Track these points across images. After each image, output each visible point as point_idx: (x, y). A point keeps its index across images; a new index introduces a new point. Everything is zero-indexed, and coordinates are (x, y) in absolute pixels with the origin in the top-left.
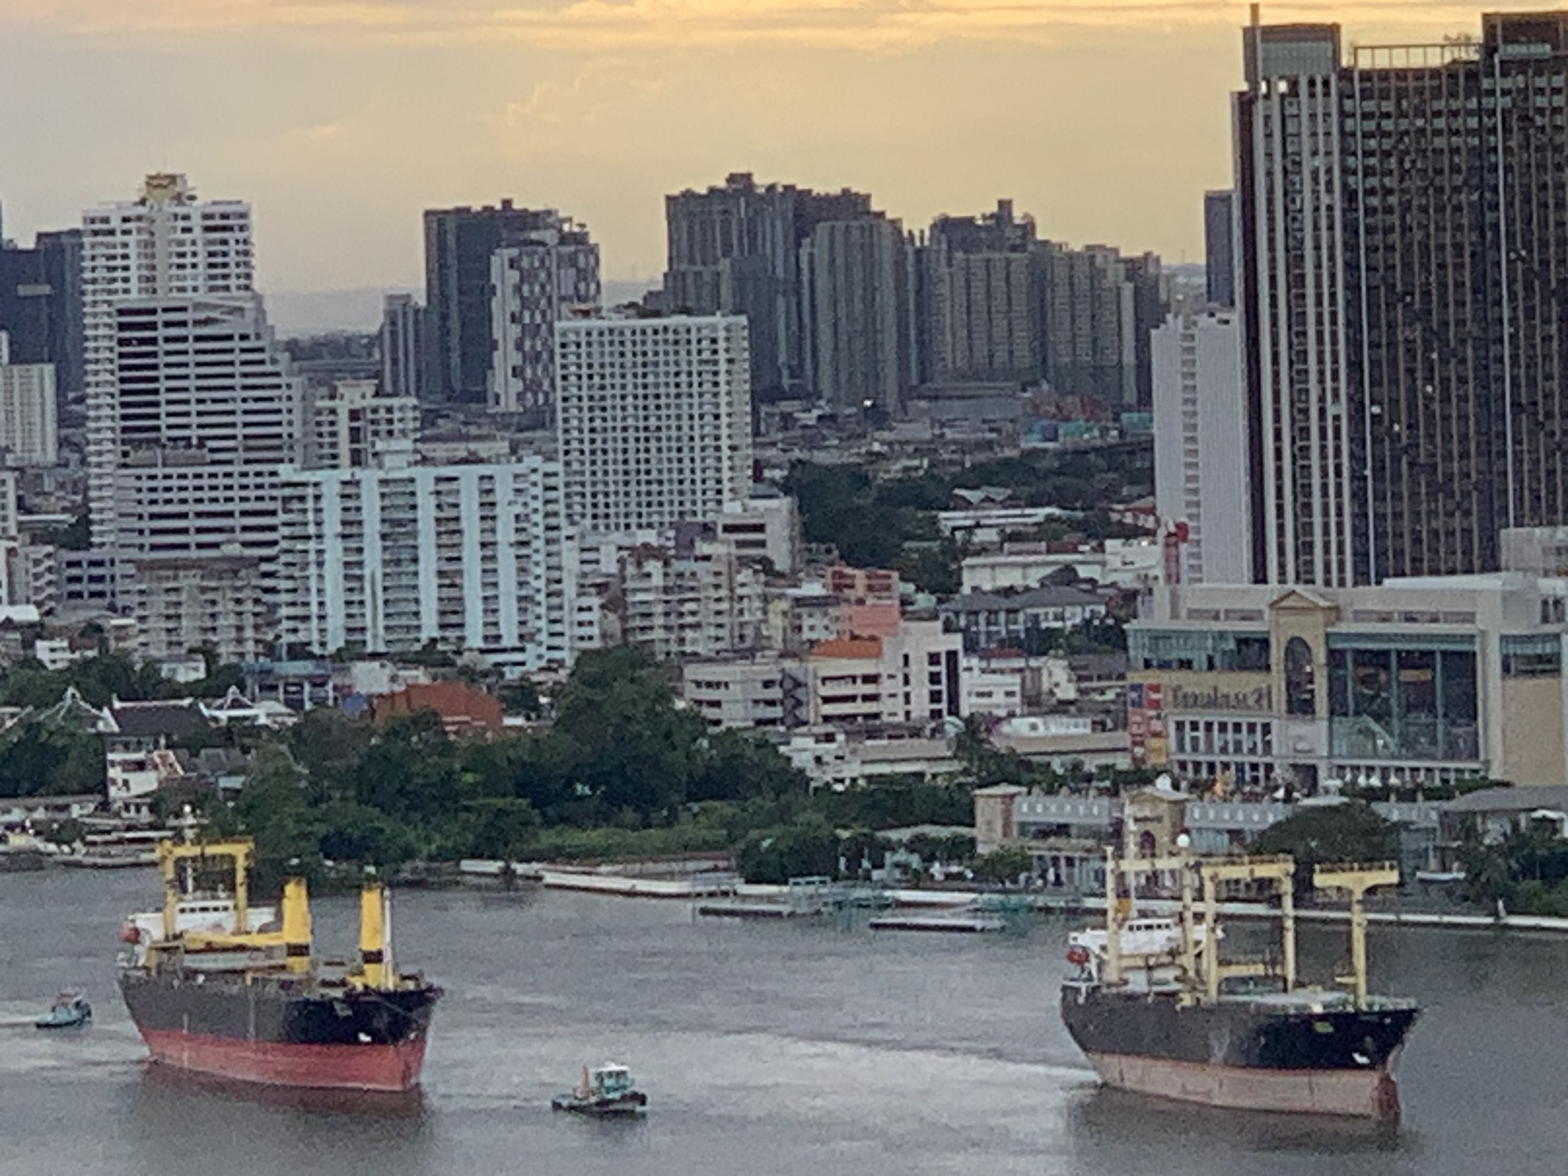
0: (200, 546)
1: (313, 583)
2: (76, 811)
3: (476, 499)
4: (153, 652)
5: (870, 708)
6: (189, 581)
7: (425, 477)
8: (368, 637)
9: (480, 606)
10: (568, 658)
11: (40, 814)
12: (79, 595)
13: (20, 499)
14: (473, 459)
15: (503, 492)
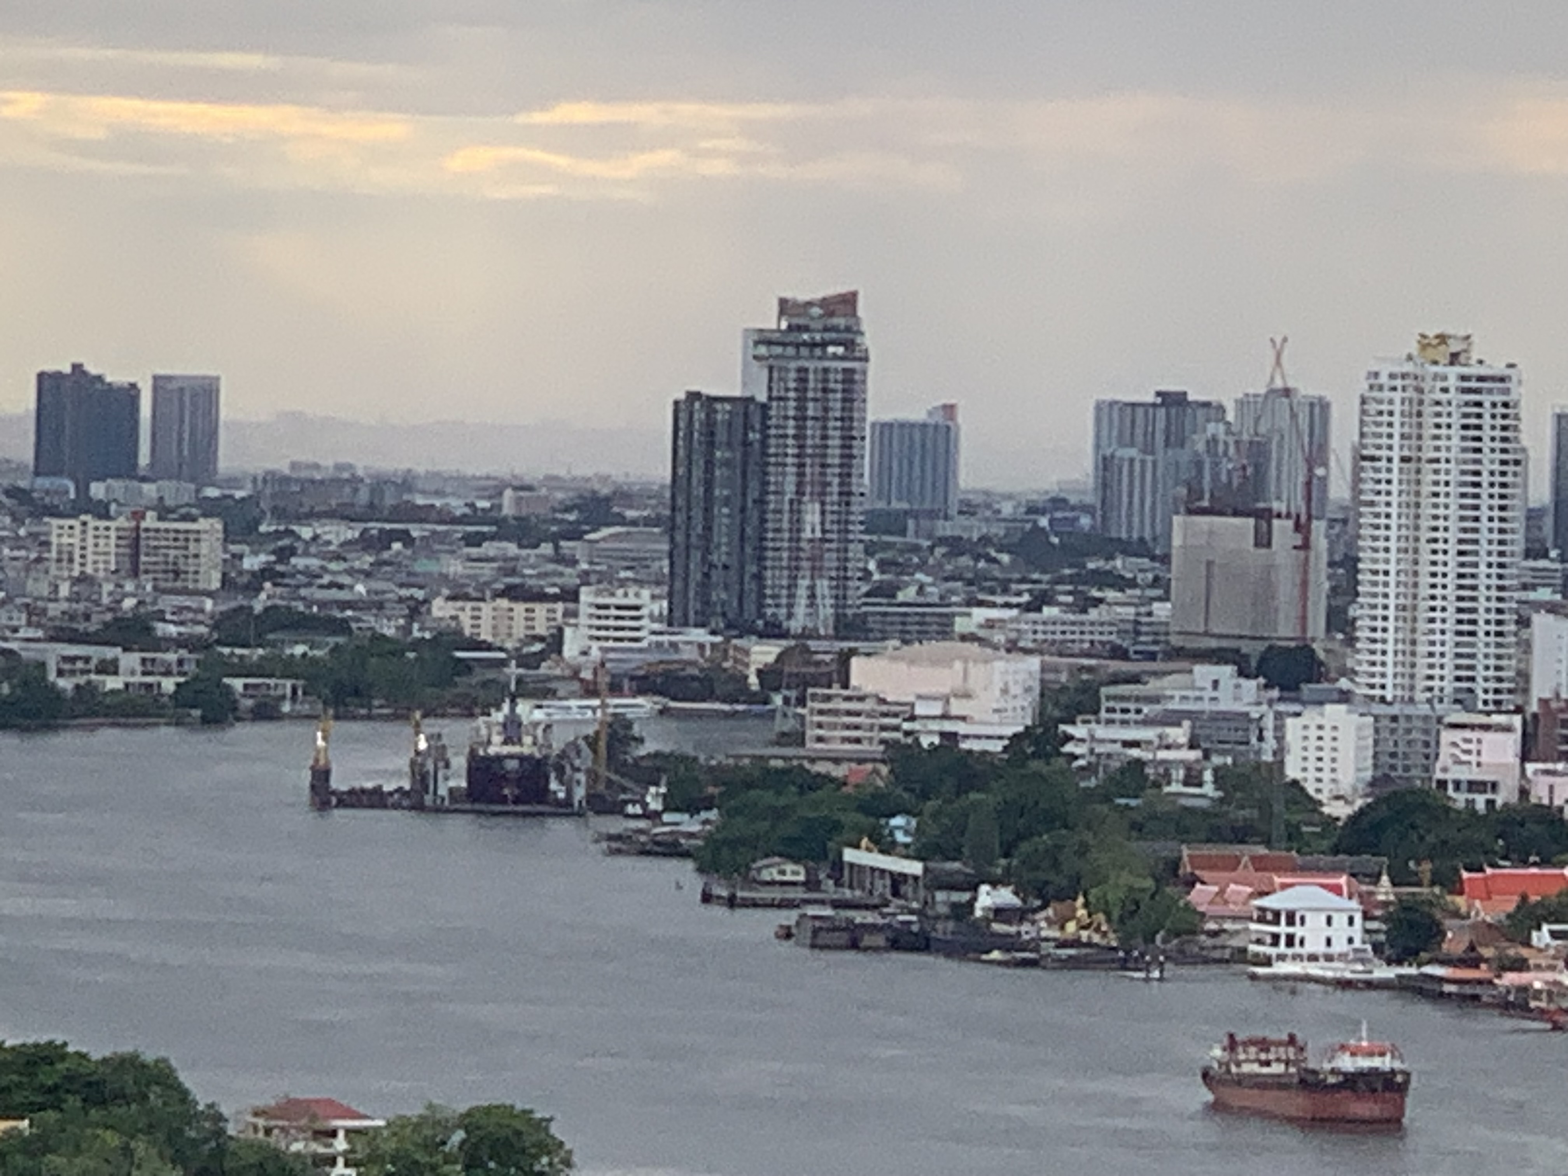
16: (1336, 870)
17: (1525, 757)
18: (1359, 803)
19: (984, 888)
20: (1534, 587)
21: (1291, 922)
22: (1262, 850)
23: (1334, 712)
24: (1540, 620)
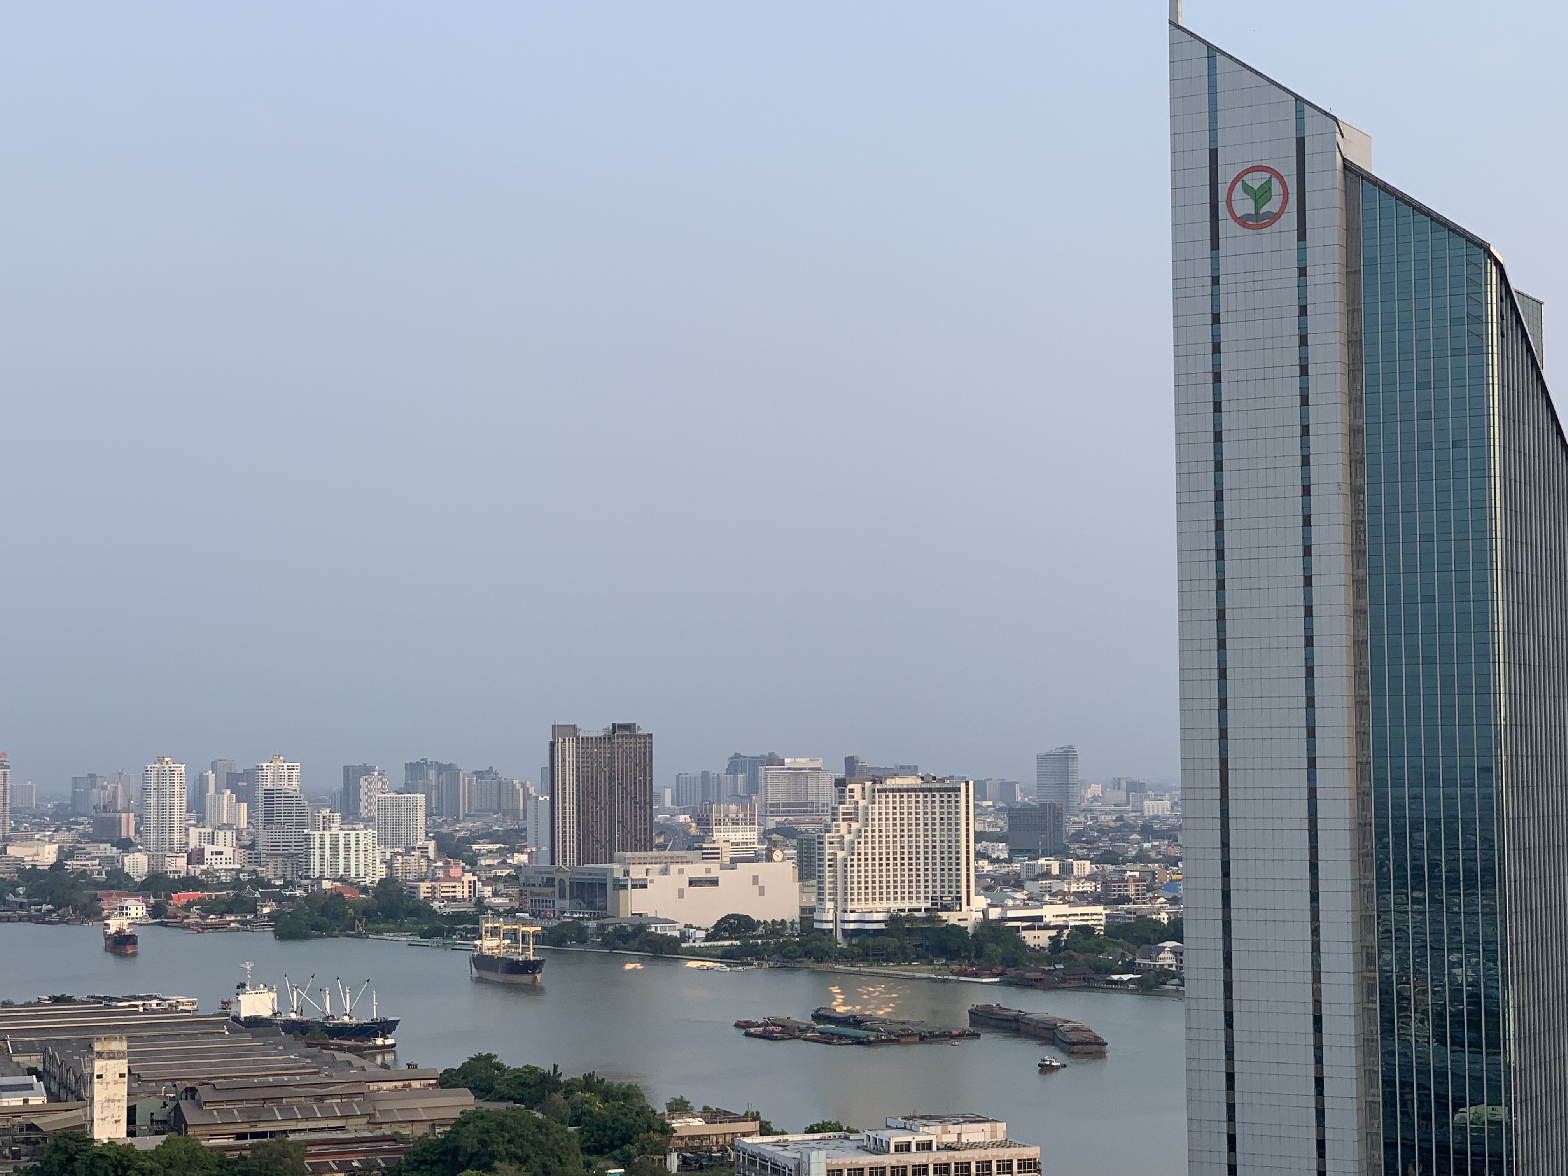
0: (283, 850)
1: (312, 860)
2: (248, 917)
3: (355, 839)
4: (270, 877)
5: (454, 894)
6: (280, 859)
7: (342, 834)
8: (326, 874)
9: (355, 867)
10: (377, 880)
11: (239, 918)
12: (251, 862)
13: (237, 837)
14: (354, 829)
15: (361, 838)
16: (138, 896)
17: (188, 864)
18: (144, 878)
19: (44, 905)
20: (189, 820)
21: (127, 909)
22: (118, 891)
23: (137, 855)
24: (192, 829)
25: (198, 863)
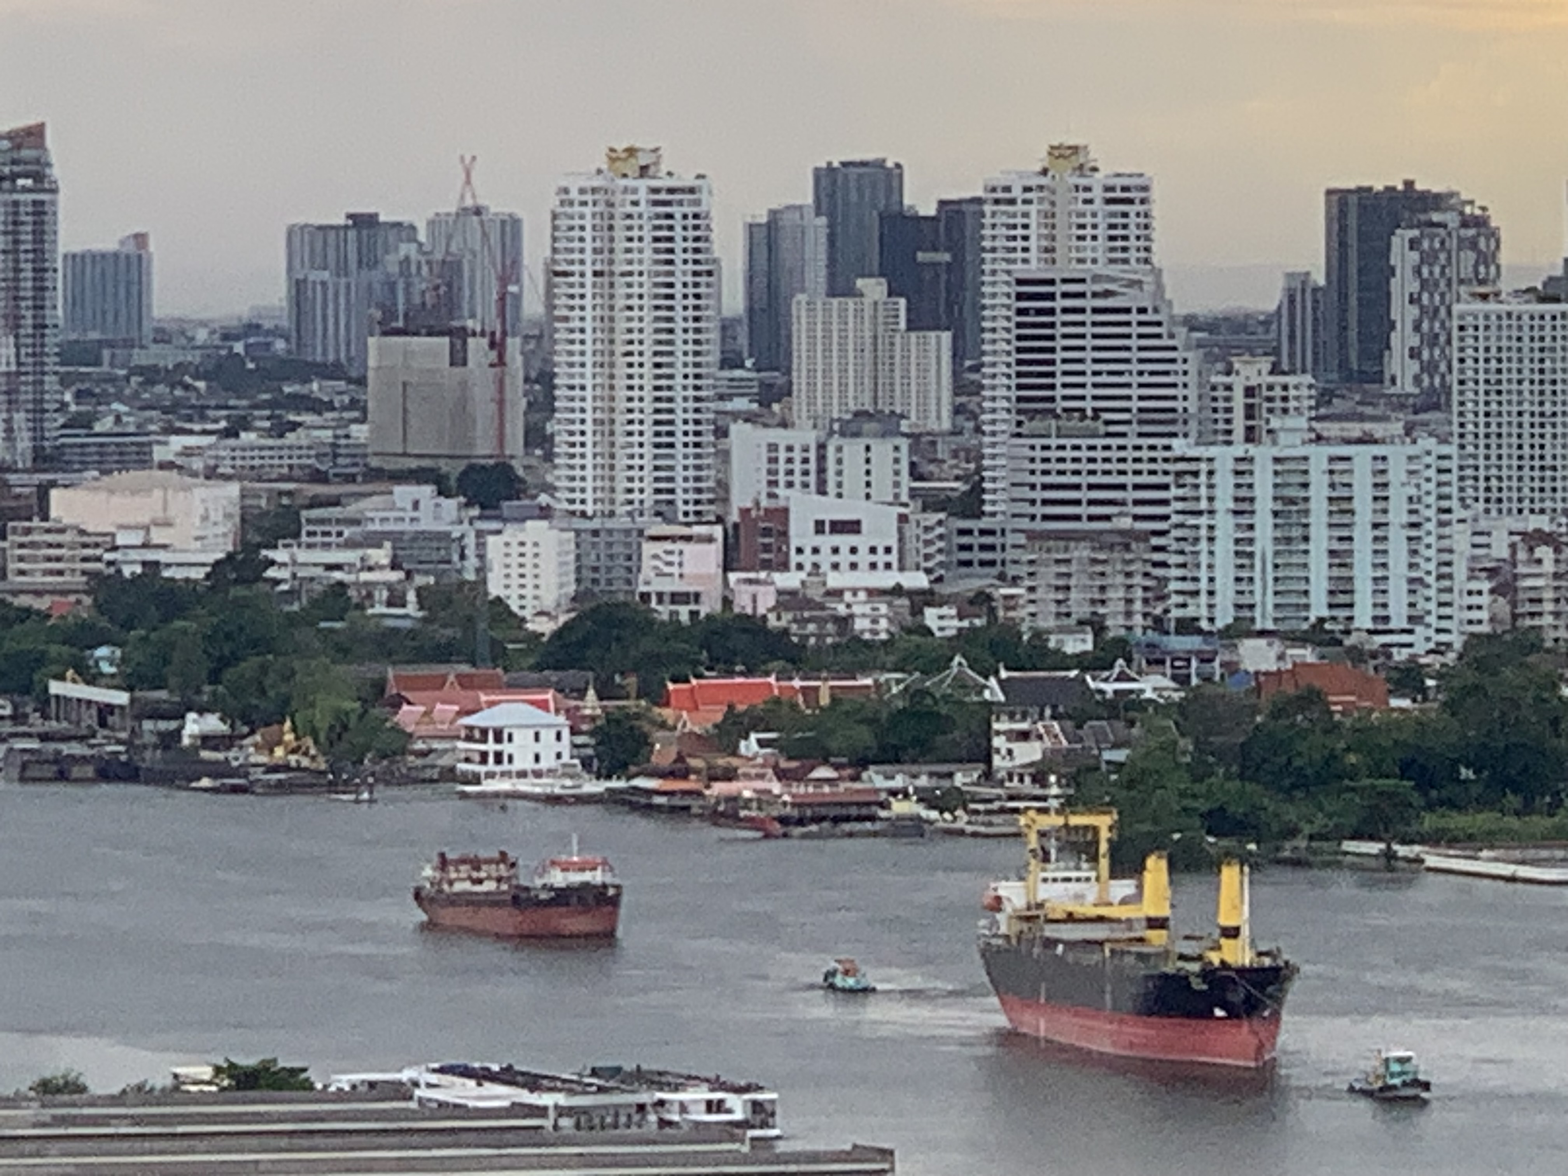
0: (1091, 518)
1: (1204, 559)
2: (959, 779)
3: (1370, 480)
4: (1042, 623)
6: (1081, 552)
7: (1319, 455)
8: (1257, 613)
9: (1369, 586)
10: (1457, 641)
11: (923, 781)
12: (968, 563)
13: (913, 465)
14: (1367, 440)
15: (1396, 474)
16: (543, 686)
17: (727, 567)
18: (563, 619)
19: (191, 716)
20: (730, 397)
21: (498, 739)
22: (465, 668)
23: (535, 528)
24: (737, 429)
25: (767, 565)
